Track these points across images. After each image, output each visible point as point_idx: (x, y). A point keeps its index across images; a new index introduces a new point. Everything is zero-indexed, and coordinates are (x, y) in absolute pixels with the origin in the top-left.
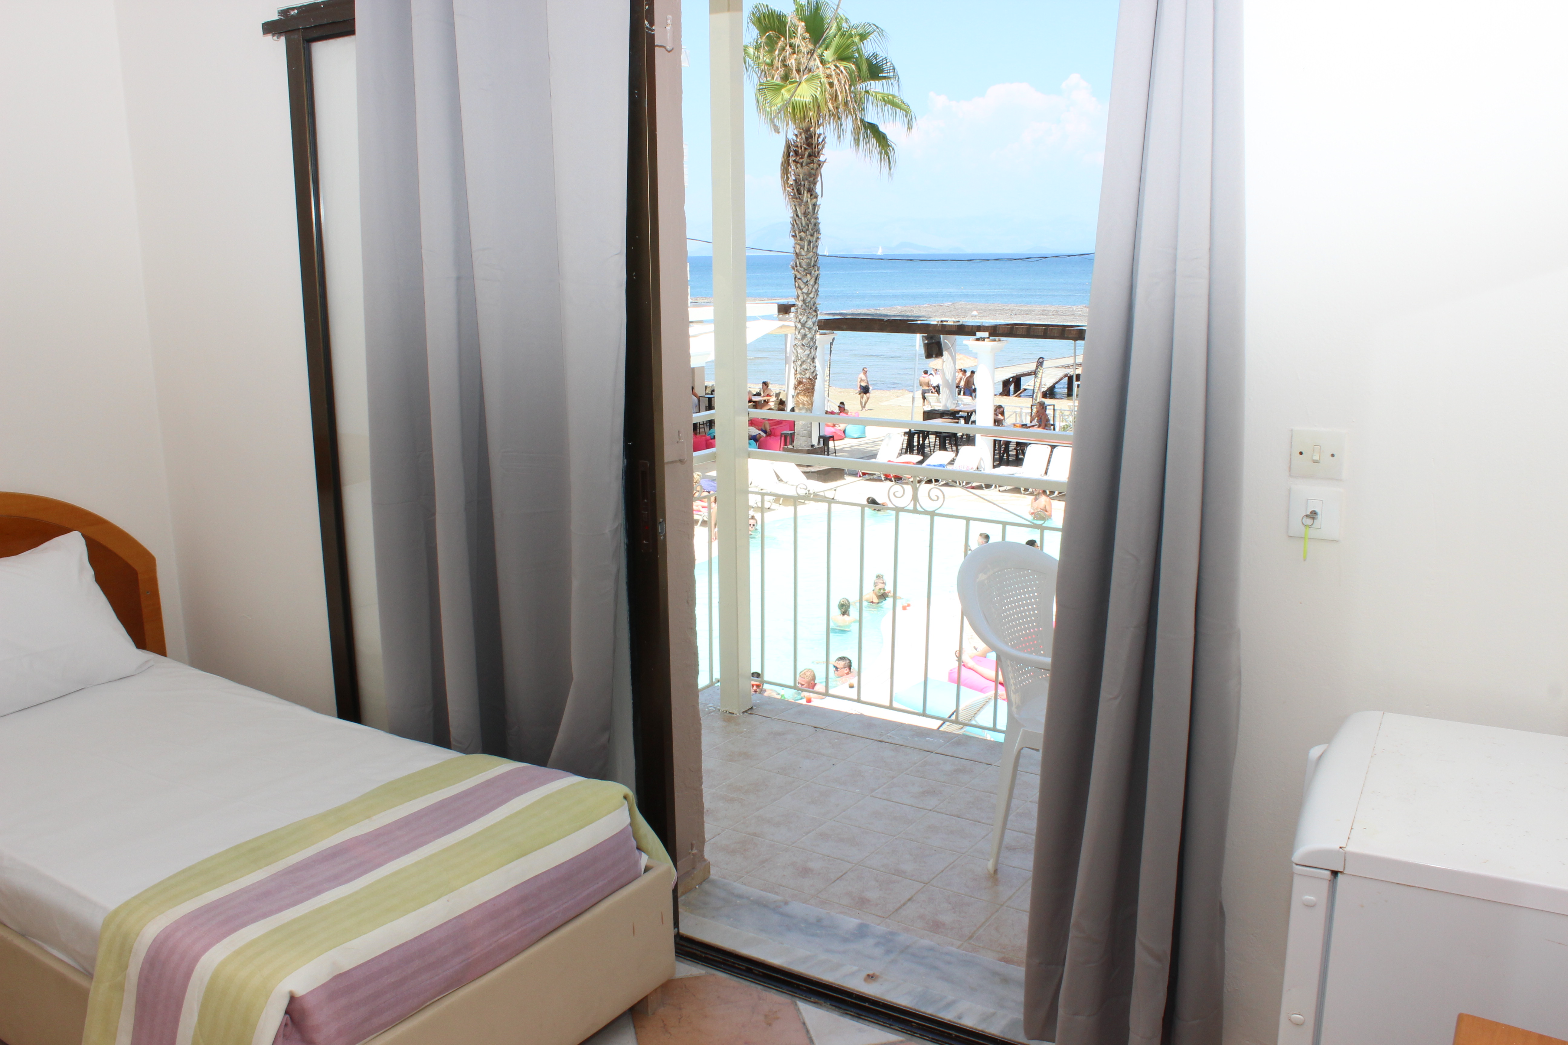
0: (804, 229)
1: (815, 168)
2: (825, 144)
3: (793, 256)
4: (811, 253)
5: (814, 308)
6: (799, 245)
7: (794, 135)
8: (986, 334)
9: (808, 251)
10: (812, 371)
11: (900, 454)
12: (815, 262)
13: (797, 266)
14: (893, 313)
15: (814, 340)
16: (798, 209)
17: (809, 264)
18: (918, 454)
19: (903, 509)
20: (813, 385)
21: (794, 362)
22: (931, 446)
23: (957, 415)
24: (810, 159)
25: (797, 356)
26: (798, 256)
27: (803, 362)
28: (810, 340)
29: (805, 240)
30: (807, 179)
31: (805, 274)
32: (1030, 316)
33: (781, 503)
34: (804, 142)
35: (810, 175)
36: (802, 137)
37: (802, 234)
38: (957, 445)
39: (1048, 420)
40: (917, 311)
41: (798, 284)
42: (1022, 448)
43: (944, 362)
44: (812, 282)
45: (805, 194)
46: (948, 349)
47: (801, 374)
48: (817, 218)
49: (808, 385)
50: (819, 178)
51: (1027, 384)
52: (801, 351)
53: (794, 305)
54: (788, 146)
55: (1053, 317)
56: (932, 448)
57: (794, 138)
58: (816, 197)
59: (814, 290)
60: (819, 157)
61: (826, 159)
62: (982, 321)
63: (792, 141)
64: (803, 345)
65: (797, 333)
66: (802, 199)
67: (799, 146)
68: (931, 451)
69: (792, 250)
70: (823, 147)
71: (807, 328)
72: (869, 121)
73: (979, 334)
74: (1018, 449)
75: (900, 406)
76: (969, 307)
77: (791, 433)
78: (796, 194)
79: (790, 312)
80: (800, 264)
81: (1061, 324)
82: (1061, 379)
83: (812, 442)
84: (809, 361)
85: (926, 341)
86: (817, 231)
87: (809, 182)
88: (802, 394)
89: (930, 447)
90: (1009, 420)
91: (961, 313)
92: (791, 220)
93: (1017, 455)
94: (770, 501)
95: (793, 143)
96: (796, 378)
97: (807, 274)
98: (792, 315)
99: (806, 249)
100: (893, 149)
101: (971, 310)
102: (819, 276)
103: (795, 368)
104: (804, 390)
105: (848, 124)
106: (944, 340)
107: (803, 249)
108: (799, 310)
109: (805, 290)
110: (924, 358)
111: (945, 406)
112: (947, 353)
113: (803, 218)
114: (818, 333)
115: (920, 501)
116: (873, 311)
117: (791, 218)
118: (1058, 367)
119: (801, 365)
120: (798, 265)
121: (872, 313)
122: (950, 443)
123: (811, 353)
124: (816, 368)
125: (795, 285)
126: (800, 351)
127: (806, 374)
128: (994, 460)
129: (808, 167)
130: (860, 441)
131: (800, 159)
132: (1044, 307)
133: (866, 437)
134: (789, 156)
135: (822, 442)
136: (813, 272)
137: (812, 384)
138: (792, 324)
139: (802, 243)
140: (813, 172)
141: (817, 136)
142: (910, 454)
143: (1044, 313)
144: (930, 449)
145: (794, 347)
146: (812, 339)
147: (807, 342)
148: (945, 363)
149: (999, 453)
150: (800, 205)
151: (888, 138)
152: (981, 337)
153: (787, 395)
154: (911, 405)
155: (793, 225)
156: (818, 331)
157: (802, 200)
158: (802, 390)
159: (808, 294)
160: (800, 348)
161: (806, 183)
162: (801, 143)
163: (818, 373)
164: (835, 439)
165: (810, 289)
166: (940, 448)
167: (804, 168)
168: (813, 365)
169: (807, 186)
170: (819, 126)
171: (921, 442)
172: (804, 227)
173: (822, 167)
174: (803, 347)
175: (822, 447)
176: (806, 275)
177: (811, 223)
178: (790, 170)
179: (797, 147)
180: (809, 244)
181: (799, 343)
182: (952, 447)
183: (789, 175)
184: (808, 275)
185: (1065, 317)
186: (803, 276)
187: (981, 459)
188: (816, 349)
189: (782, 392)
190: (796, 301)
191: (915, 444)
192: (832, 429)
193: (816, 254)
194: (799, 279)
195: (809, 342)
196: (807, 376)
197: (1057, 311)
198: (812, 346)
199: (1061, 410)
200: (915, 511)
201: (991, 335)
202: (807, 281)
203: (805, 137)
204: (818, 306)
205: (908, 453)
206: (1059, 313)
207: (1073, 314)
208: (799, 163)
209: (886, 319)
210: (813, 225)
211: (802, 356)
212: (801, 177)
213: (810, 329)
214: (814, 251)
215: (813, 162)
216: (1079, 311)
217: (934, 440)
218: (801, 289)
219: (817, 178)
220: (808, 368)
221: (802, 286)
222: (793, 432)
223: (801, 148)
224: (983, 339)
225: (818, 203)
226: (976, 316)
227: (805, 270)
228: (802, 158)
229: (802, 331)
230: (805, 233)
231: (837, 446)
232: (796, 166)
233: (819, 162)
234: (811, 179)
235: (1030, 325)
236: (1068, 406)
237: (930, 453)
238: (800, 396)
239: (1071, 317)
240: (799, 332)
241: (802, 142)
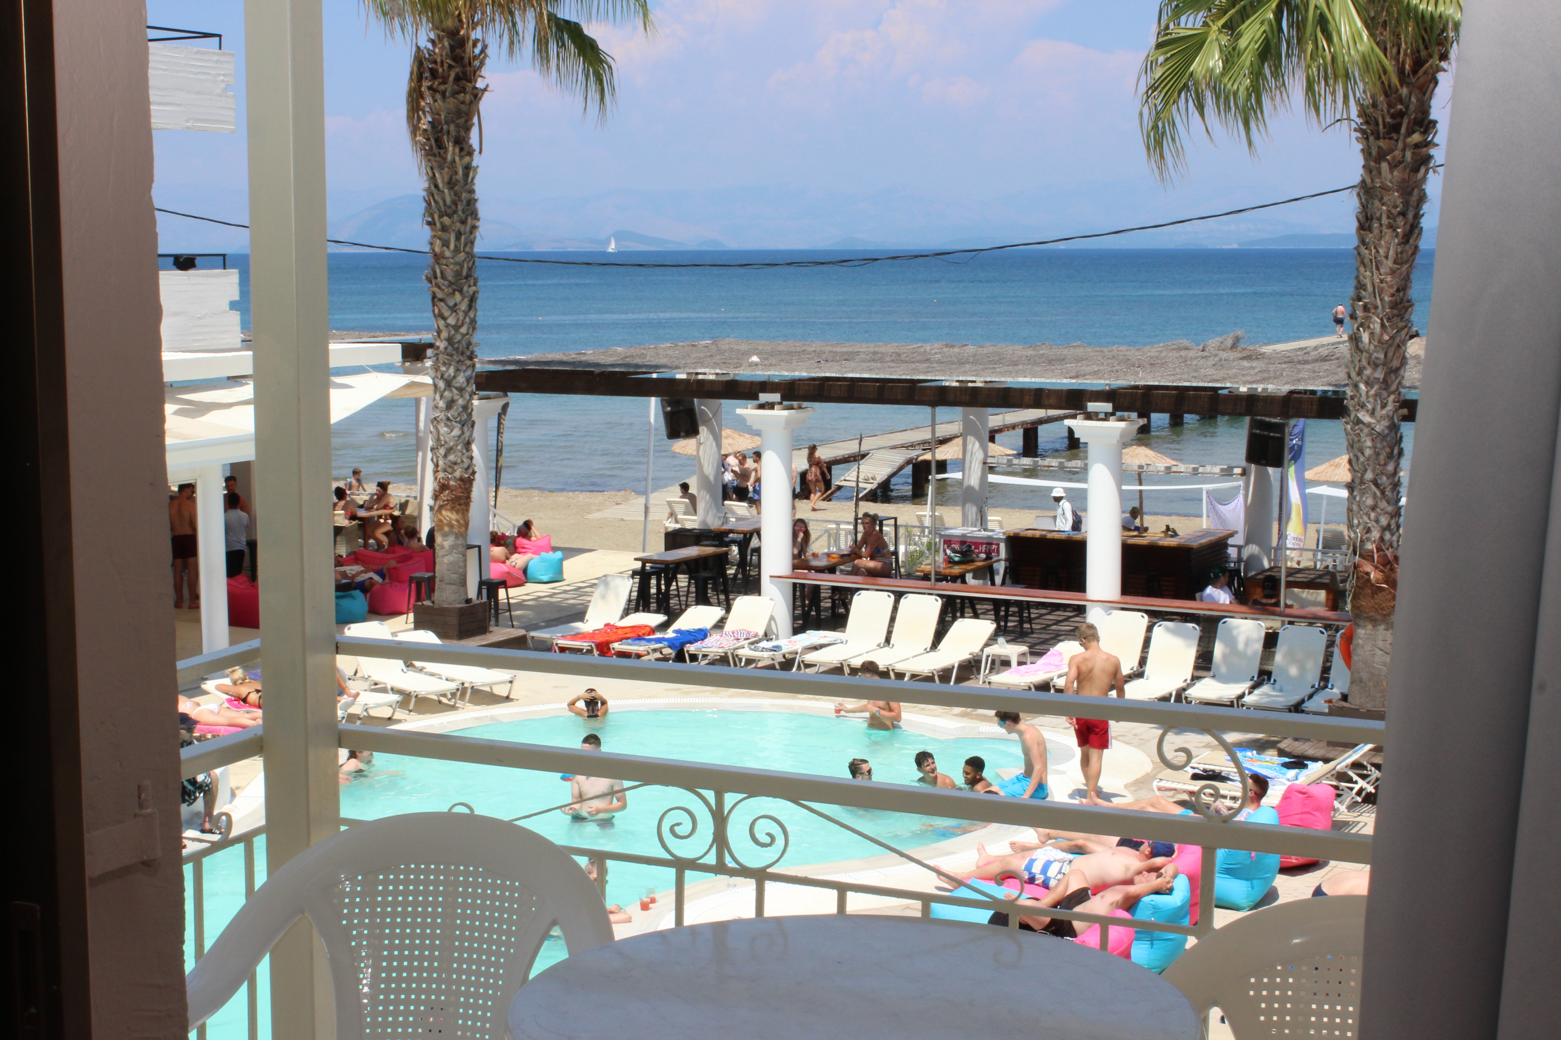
0: (449, 211)
1: (467, 101)
2: (485, 58)
3: (430, 259)
4: (463, 254)
5: (468, 353)
6: (439, 239)
7: (428, 41)
8: (776, 397)
9: (457, 250)
10: (466, 466)
11: (626, 612)
12: (470, 269)
13: (436, 278)
14: (610, 360)
15: (469, 411)
16: (437, 175)
17: (458, 274)
18: (657, 611)
19: (693, 864)
20: (468, 491)
21: (432, 449)
22: (681, 594)
23: (727, 539)
24: (458, 86)
25: (438, 440)
26: (439, 259)
27: (449, 451)
28: (461, 409)
29: (450, 230)
30: (453, 122)
31: (451, 291)
32: (852, 364)
33: (411, 707)
34: (447, 55)
35: (459, 113)
36: (443, 45)
37: (446, 220)
38: (726, 593)
39: (885, 545)
40: (652, 356)
41: (439, 310)
42: (842, 597)
43: (701, 444)
44: (464, 306)
45: (451, 149)
46: (707, 422)
47: (445, 471)
48: (472, 192)
49: (460, 490)
50: (475, 120)
51: (842, 478)
52: (446, 429)
53: (431, 346)
54: (420, 60)
55: (893, 365)
56: (683, 599)
57: (430, 46)
58: (470, 153)
59: (467, 320)
60: (476, 82)
61: (487, 86)
62: (769, 373)
63: (425, 51)
64: (448, 419)
65: (438, 397)
66: (444, 156)
67: (439, 60)
68: (680, 604)
69: (427, 248)
70: (482, 63)
71: (456, 388)
72: (567, 18)
73: (764, 397)
74: (836, 597)
75: (623, 520)
76: (744, 347)
77: (429, 578)
78: (434, 147)
79: (425, 357)
80: (442, 273)
81: (909, 377)
82: (901, 468)
83: (467, 594)
84: (459, 447)
85: (669, 409)
86: (472, 214)
87: (457, 126)
88: (449, 507)
89: (678, 596)
90: (819, 546)
91: (731, 359)
92: (424, 194)
93: (834, 607)
94: (391, 706)
95: (427, 56)
96: (436, 478)
97: (454, 291)
98: (428, 363)
99: (452, 246)
100: (610, 67)
101: (749, 354)
102: (476, 295)
103: (435, 460)
104: (452, 500)
105: (527, 25)
106: (700, 405)
107: (448, 247)
108: (441, 357)
109: (452, 321)
110: (666, 437)
111: (704, 522)
112: (705, 428)
113: (446, 191)
114: (476, 397)
115: (732, 846)
116: (574, 356)
117: (425, 190)
118: (894, 447)
119: (445, 456)
120: (439, 275)
121: (572, 360)
122: (714, 589)
123: (463, 433)
124: (474, 462)
125: (434, 311)
126: (443, 430)
127: (454, 471)
128: (795, 618)
129: (456, 99)
130: (553, 588)
131: (440, 84)
132: (875, 346)
133: (564, 580)
134: (420, 78)
135: (484, 592)
136: (465, 288)
137: (466, 489)
138: (428, 380)
139: (445, 236)
140: (464, 108)
141: (471, 43)
142: (644, 611)
143: (876, 358)
144: (680, 601)
145: (432, 422)
146: (465, 408)
147: (456, 414)
148: (702, 447)
149: (803, 606)
150: (441, 168)
151: (600, 47)
152: (767, 403)
153: (420, 506)
154: (643, 518)
155: (429, 204)
156: (475, 394)
157: (445, 159)
158: (447, 500)
159: (457, 328)
160: (443, 424)
161: (452, 127)
162: (442, 55)
163: (476, 469)
164: (508, 584)
165: (461, 318)
166: (697, 597)
167: (448, 100)
168: (467, 454)
169: (453, 133)
170: (474, 26)
171: (663, 587)
172: (449, 207)
173: (480, 99)
174: (449, 423)
175: (485, 603)
176: (453, 294)
177: (460, 200)
178: (423, 104)
179: (435, 62)
180: (458, 238)
181: (442, 416)
182: (718, 595)
183: (421, 113)
184: (457, 293)
185: (914, 366)
186: (448, 295)
187: (772, 618)
188: (473, 426)
189: (411, 500)
190: (436, 340)
191: (653, 591)
192: (504, 568)
193: (471, 256)
194: (441, 300)
195: (459, 415)
196: (458, 474)
197: (899, 355)
198: (467, 421)
199: (906, 526)
200: (720, 868)
201: (784, 398)
202: (456, 305)
203: (450, 45)
204: (475, 349)
205: (641, 608)
206: (903, 357)
207: (927, 360)
208: (438, 92)
209: (597, 370)
210: (465, 202)
211: (447, 440)
212: (443, 117)
213: (461, 390)
214: (467, 249)
215: (463, 90)
216: (936, 353)
217: (686, 584)
218: (444, 319)
219: (471, 119)
220: (459, 461)
221: (447, 313)
222: (432, 574)
223: (442, 66)
224: (771, 406)
225: (474, 164)
226: (756, 364)
227: (451, 284)
228: (444, 82)
229: (447, 394)
230: (450, 218)
231: (512, 598)
232: (433, 97)
233: (475, 91)
234: (461, 121)
235: (852, 380)
236: (917, 516)
237: (678, 607)
238: (444, 512)
239: (925, 365)
240: (441, 397)
241: (444, 54)
